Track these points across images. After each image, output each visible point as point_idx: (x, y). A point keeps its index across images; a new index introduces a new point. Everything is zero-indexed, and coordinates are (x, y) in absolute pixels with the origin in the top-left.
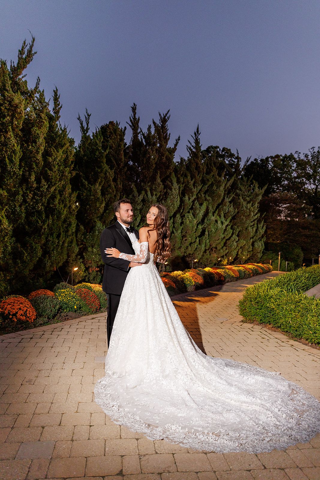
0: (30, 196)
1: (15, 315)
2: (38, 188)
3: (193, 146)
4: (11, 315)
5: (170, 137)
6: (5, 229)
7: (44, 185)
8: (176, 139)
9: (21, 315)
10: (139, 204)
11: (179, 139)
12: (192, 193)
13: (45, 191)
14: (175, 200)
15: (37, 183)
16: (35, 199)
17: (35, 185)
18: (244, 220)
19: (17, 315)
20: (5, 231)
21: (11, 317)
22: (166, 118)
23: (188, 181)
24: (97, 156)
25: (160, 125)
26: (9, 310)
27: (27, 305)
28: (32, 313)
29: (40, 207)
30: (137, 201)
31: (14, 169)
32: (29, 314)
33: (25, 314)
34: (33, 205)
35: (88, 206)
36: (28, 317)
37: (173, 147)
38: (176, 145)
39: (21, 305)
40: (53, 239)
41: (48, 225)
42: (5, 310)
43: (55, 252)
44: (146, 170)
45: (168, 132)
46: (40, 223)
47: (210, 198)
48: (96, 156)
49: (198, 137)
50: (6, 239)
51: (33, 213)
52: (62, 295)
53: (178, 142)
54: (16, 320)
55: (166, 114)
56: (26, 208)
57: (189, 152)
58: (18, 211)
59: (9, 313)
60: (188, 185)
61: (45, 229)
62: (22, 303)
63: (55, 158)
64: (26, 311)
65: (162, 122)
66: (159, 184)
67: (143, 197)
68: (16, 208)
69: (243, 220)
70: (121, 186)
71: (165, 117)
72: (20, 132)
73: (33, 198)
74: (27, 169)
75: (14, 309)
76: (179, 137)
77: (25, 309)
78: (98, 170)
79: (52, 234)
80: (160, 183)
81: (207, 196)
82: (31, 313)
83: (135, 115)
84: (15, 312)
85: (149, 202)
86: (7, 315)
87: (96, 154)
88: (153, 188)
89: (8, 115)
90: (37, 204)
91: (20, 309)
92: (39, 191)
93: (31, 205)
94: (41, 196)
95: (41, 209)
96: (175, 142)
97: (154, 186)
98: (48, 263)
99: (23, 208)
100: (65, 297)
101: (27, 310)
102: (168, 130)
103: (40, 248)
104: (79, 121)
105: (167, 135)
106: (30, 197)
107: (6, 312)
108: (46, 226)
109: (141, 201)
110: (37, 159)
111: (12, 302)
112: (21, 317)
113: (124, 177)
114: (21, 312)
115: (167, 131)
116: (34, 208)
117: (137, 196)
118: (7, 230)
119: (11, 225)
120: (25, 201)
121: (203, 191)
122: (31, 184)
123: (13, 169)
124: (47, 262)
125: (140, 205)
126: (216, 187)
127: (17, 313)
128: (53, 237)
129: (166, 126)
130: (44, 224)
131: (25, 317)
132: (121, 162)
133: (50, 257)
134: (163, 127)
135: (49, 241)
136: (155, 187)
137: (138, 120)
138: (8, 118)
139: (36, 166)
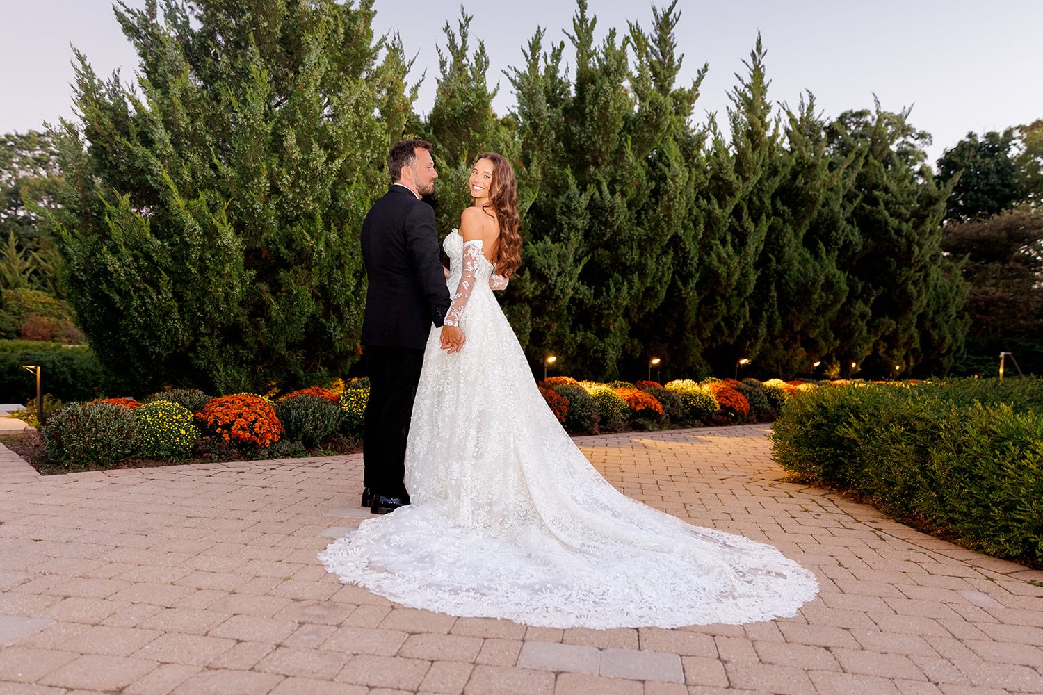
0: (287, 179)
1: (227, 427)
2: (304, 163)
3: (746, 86)
4: (219, 427)
5: (682, 64)
6: (225, 246)
7: (320, 156)
8: (698, 71)
9: (242, 428)
10: (580, 216)
11: (705, 69)
12: (732, 195)
13: (320, 168)
14: (674, 205)
15: (301, 151)
16: (301, 188)
17: (296, 155)
18: (893, 267)
19: (233, 428)
20: (225, 252)
21: (219, 430)
22: (671, 17)
23: (720, 165)
24: (472, 102)
25: (656, 37)
26: (218, 418)
27: (258, 410)
28: (269, 428)
29: (310, 204)
30: (576, 209)
31: (252, 121)
32: (260, 429)
33: (250, 428)
34: (293, 199)
35: (445, 215)
36: (257, 435)
37: (688, 86)
38: (697, 83)
39: (244, 408)
40: (344, 277)
41: (328, 244)
42: (210, 415)
43: (353, 308)
44: (600, 136)
45: (677, 54)
46: (309, 238)
47: (786, 208)
48: (469, 103)
49: (760, 62)
50: (227, 269)
51: (297, 218)
52: (352, 399)
53: (703, 77)
54: (227, 437)
55: (671, 9)
56: (279, 206)
57: (735, 101)
58: (259, 211)
59: (216, 422)
60: (721, 175)
61: (319, 253)
62: (248, 406)
63: (347, 97)
64: (254, 422)
65: (661, 28)
66: (631, 166)
67: (589, 198)
68: (254, 206)
69: (890, 266)
70: (539, 175)
71: (667, 15)
72: (278, 46)
73: (293, 185)
74: (286, 123)
75: (228, 415)
76: (706, 66)
77: (252, 417)
78: (474, 136)
79: (341, 267)
80: (635, 164)
81: (779, 203)
82: (266, 427)
83: (582, 12)
84: (228, 421)
85: (606, 211)
86: (212, 425)
87: (471, 98)
88: (618, 178)
89: (249, 9)
90: (304, 199)
91: (240, 415)
92: (307, 169)
93: (292, 200)
94: (313, 179)
95: (314, 209)
96: (695, 76)
97: (620, 173)
98: (338, 332)
99: (272, 205)
100: (357, 403)
101: (256, 420)
102: (675, 46)
103: (309, 295)
104: (446, 35)
105: (671, 58)
106: (286, 182)
107: (211, 419)
108: (321, 247)
109: (586, 209)
110: (305, 99)
111: (227, 402)
112: (241, 432)
113: (550, 156)
114: (243, 422)
115: (672, 49)
116: (297, 207)
117: (578, 196)
118: (230, 249)
119: (240, 240)
120: (275, 190)
121: (768, 192)
122: (288, 154)
123: (248, 120)
124: (335, 330)
125: (585, 218)
126: (803, 181)
127: (233, 423)
128: (343, 273)
129: (670, 38)
130: (317, 244)
131: (251, 433)
132: (541, 120)
133: (341, 320)
134: (664, 42)
135: (336, 281)
136: (622, 175)
137: (591, 24)
138: (248, 15)
139: (305, 115)
